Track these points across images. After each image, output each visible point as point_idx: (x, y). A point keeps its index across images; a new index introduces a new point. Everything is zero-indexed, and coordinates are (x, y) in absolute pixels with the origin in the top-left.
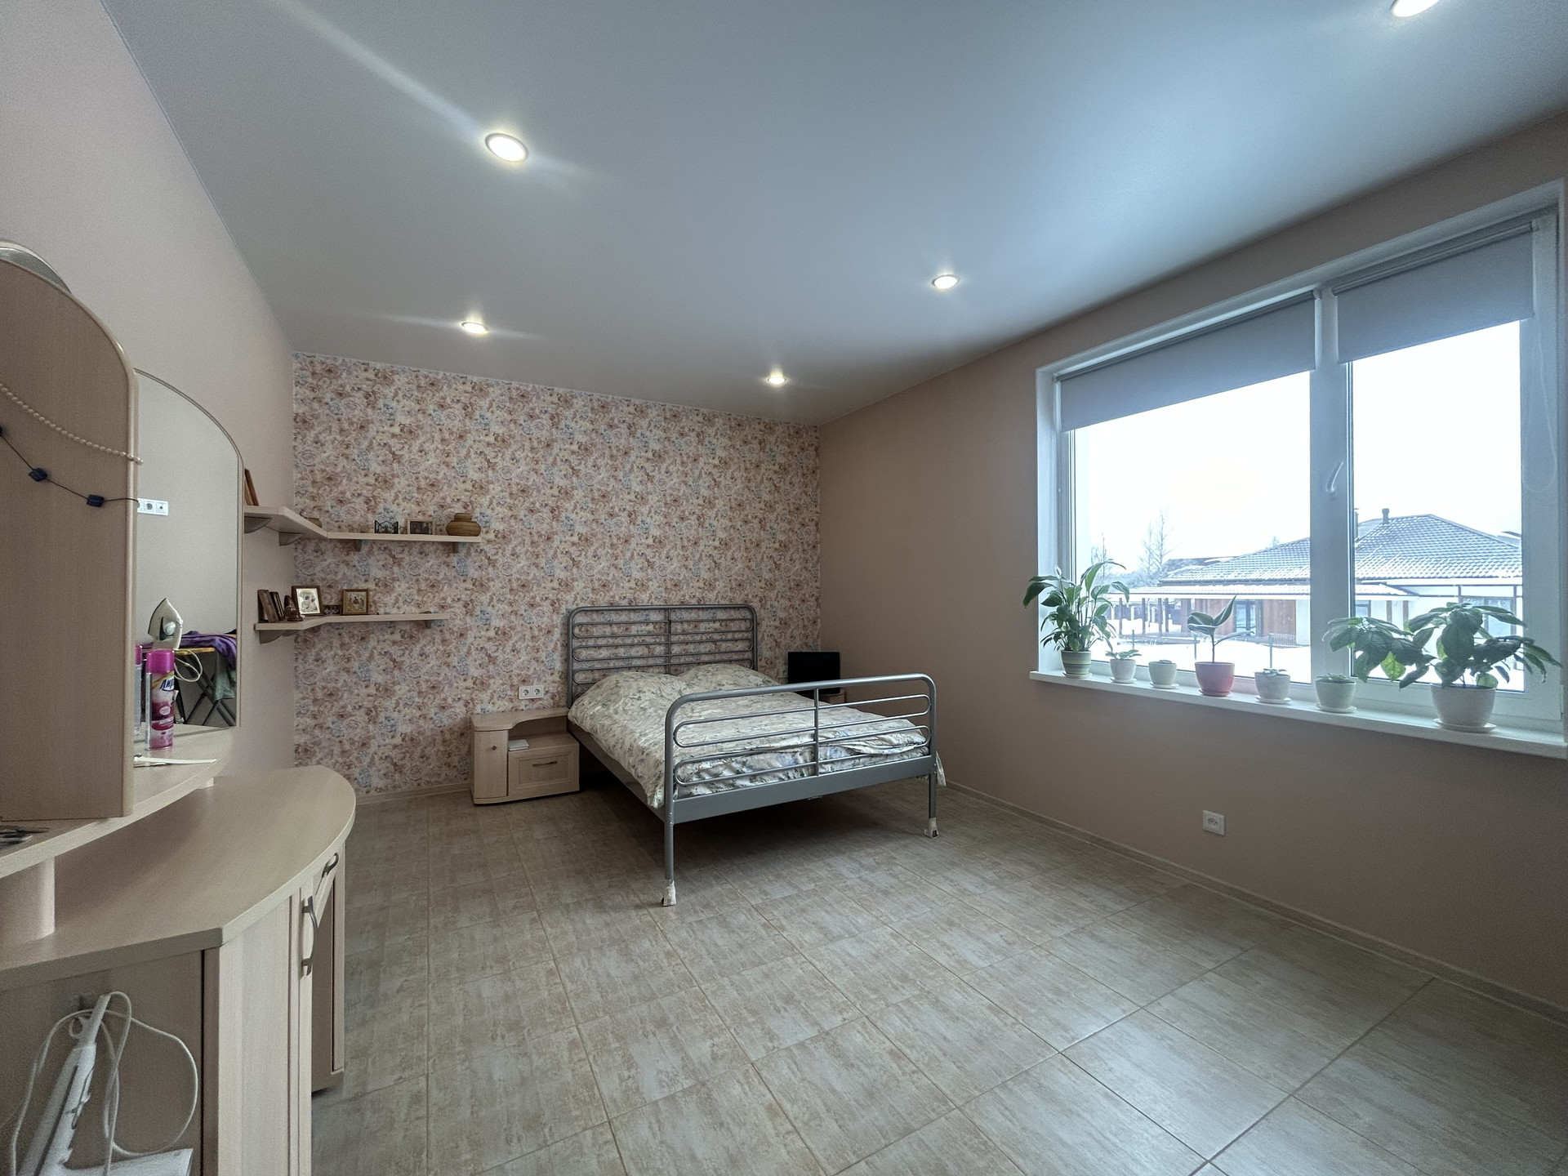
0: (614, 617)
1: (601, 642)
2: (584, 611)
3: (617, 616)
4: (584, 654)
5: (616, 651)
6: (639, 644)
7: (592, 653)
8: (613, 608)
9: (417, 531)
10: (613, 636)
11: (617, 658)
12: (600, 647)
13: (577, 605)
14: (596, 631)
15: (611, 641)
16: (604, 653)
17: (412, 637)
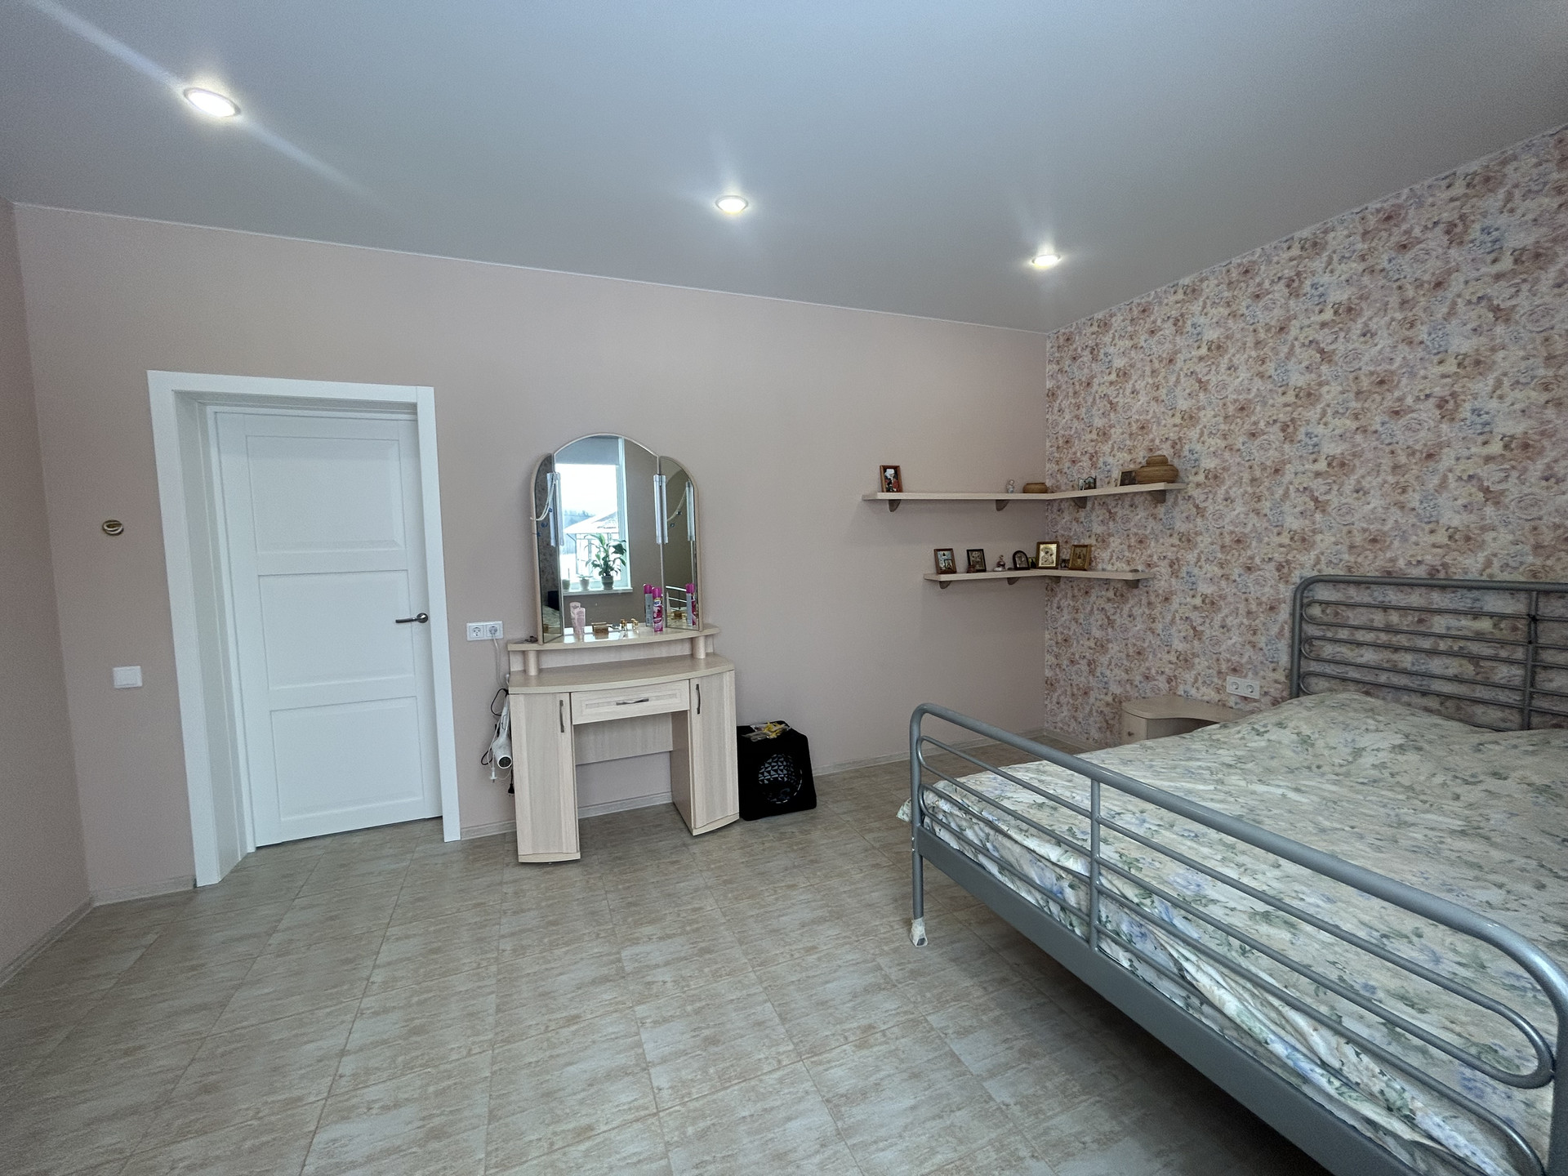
0: (1393, 596)
1: (1361, 636)
2: (1333, 581)
3: (1401, 596)
4: (1328, 650)
5: (1395, 657)
6: (1449, 654)
7: (1346, 652)
8: (1391, 580)
9: (1127, 482)
10: (1389, 629)
11: (1396, 670)
12: (1360, 644)
13: (1319, 571)
14: (1354, 617)
15: (1384, 637)
16: (1369, 656)
17: (1122, 595)
